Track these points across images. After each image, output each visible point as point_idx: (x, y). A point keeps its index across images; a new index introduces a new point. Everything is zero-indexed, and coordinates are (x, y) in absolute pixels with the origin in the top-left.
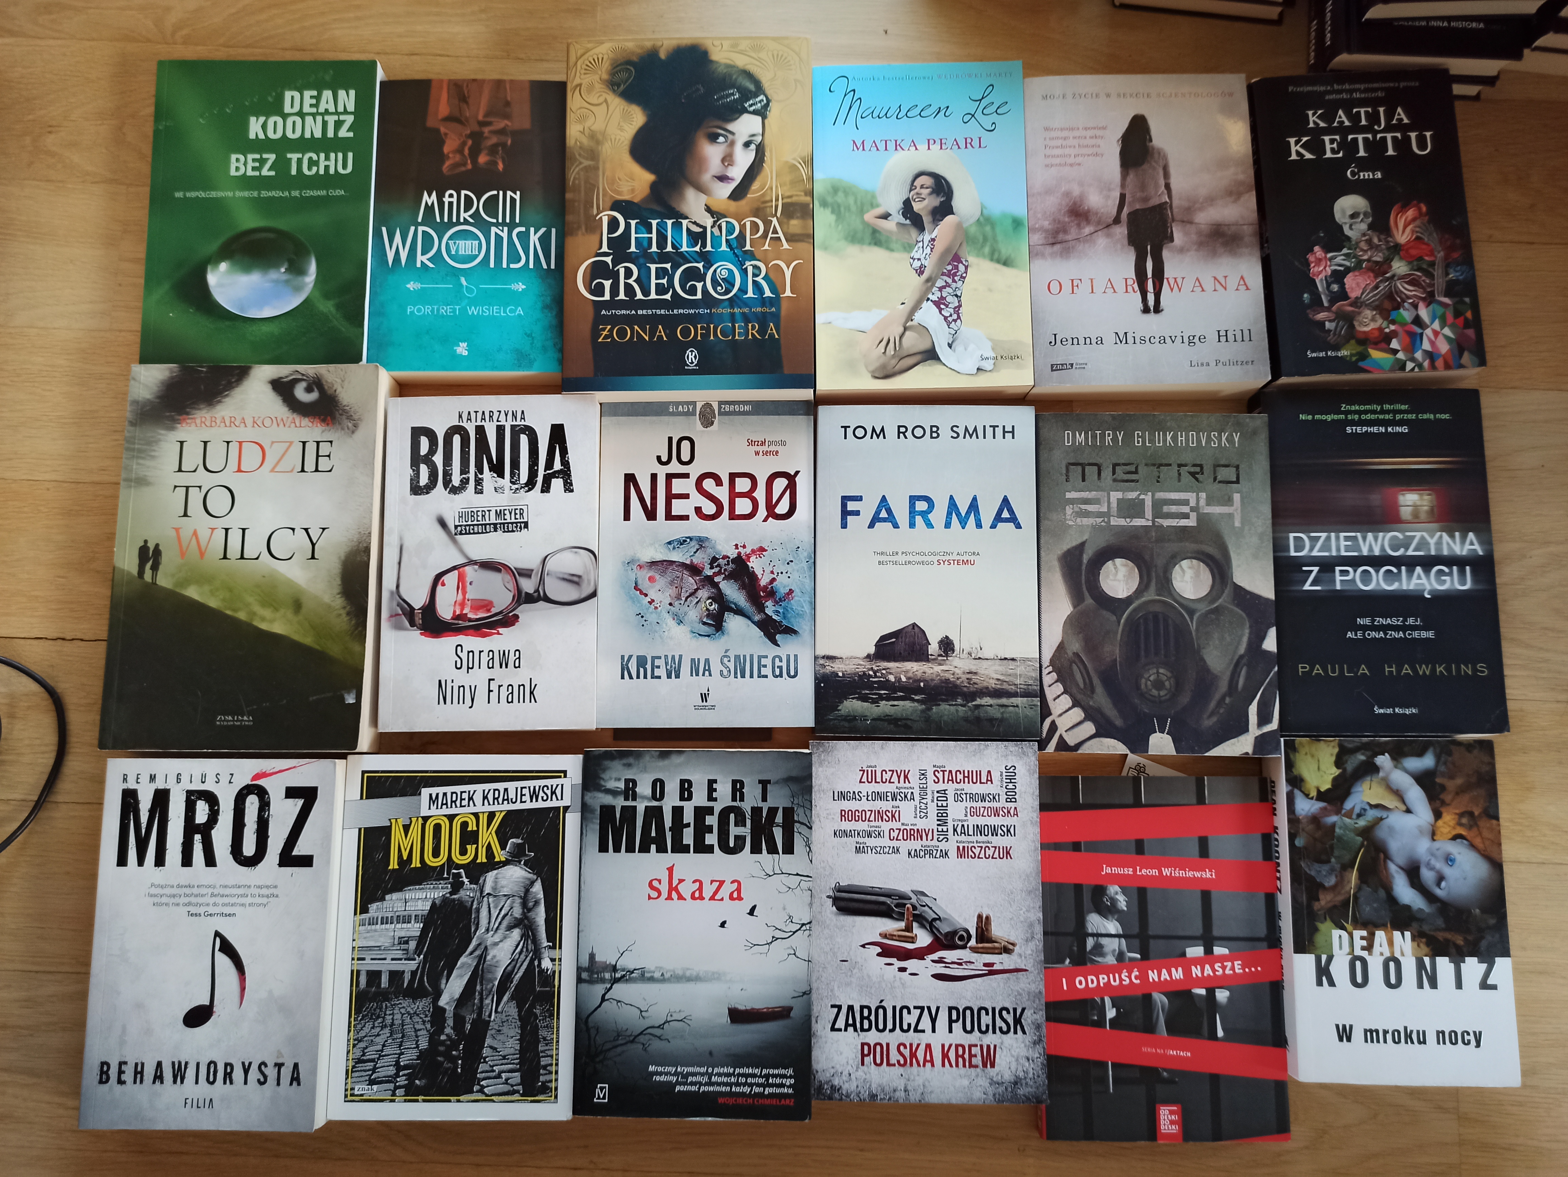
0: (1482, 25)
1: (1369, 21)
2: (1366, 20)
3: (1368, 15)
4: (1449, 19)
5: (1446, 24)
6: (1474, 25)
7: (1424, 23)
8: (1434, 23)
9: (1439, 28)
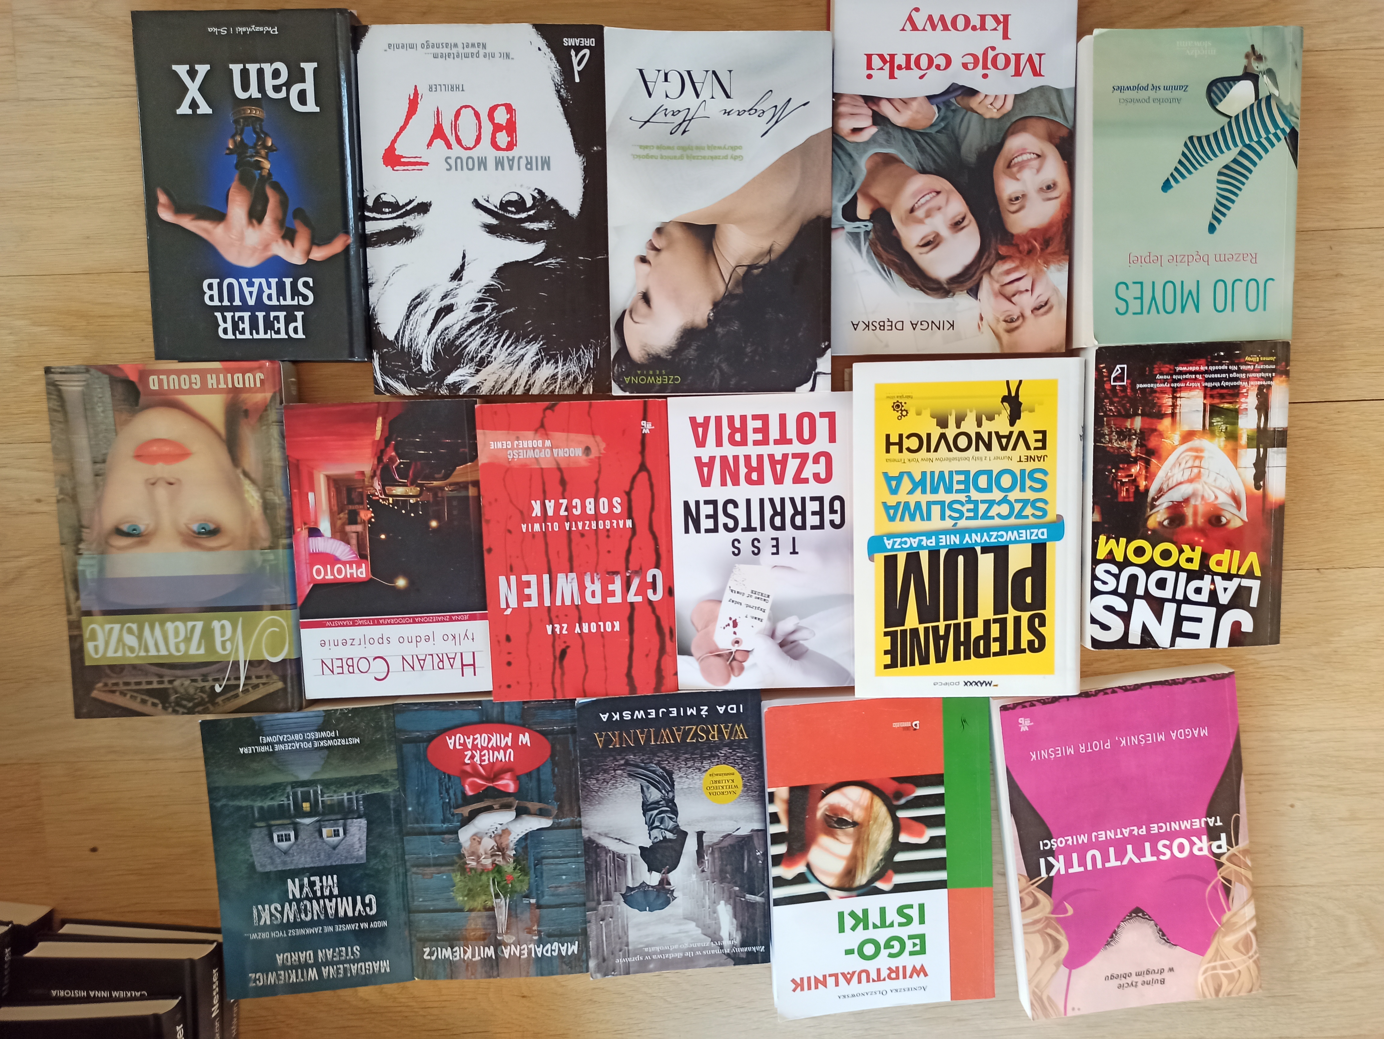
0: (54, 993)
1: (173, 997)
2: (177, 998)
3: (175, 1002)
4: (88, 1000)
5: (92, 994)
6: (62, 993)
7: (115, 994)
8: (105, 994)
9: (99, 989)
